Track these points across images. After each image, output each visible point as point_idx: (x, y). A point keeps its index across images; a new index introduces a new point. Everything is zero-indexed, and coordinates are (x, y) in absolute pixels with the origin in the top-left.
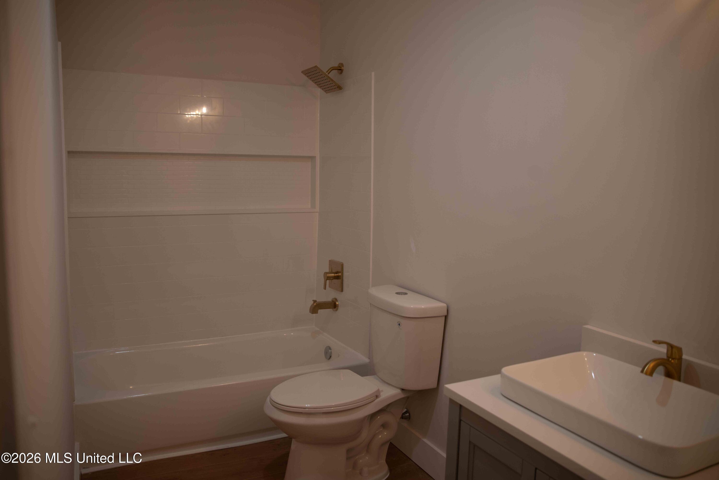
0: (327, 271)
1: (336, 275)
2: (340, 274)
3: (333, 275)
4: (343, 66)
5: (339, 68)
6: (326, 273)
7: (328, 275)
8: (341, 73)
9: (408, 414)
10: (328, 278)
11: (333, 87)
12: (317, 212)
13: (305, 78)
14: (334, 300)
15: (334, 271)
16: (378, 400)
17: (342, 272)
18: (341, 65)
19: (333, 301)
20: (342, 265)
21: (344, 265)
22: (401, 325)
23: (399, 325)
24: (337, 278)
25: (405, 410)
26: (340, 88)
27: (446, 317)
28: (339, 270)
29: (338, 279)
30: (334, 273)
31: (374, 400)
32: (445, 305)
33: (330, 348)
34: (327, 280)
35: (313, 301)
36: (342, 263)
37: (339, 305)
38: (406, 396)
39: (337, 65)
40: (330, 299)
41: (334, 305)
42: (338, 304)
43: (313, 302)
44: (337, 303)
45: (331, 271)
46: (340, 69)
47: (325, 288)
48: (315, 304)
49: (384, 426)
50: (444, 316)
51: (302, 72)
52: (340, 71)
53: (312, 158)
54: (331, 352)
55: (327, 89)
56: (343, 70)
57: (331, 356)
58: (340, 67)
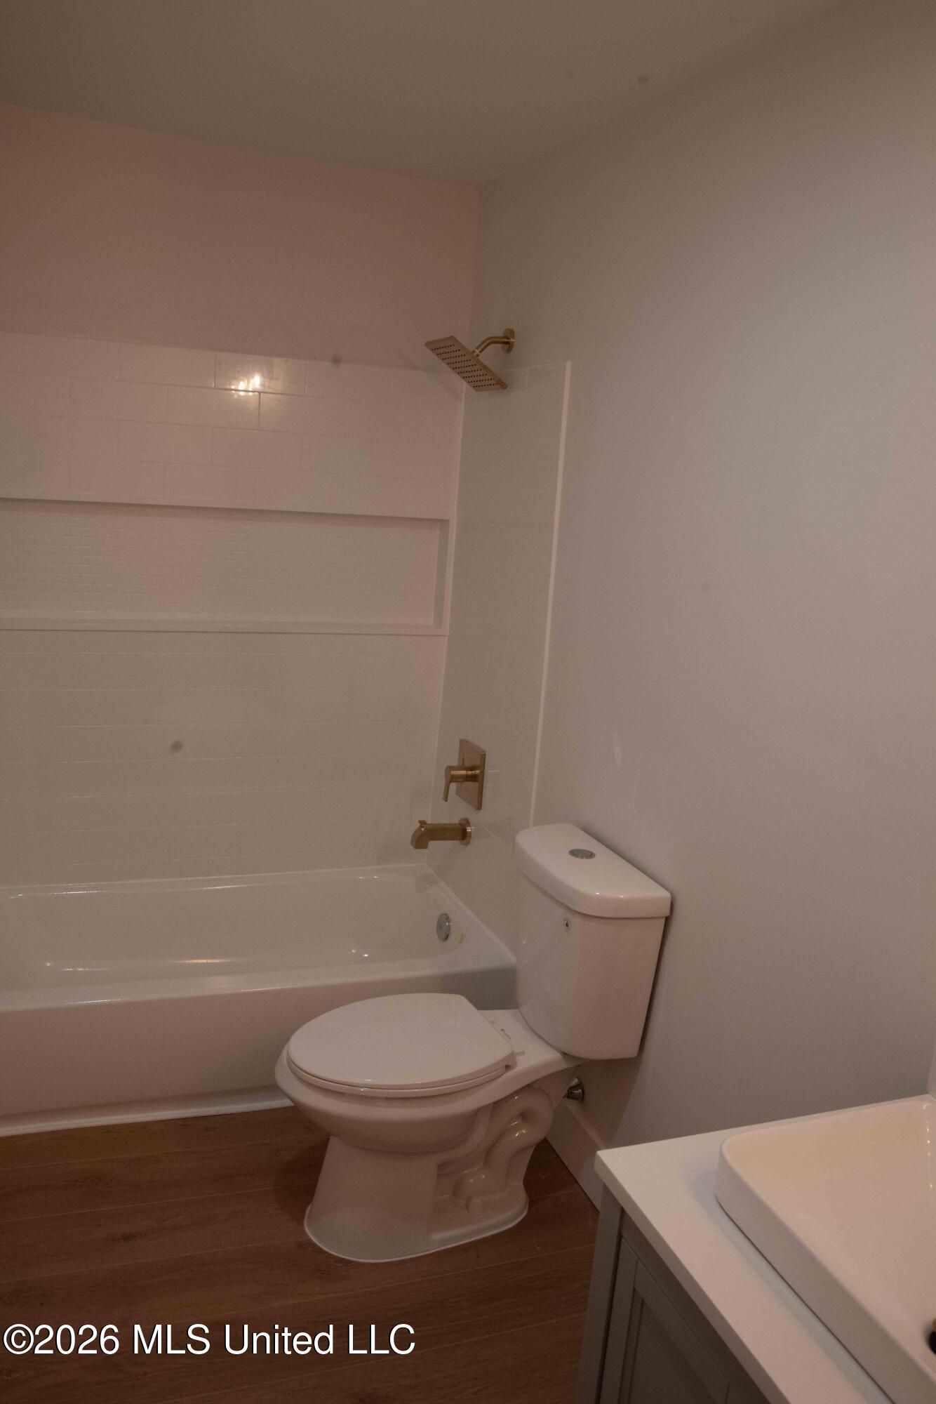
0: (455, 763)
1: (470, 773)
2: (478, 772)
3: (464, 772)
4: (513, 336)
5: (506, 340)
6: (451, 768)
7: (453, 772)
8: (509, 350)
9: (580, 1091)
10: (453, 779)
11: (487, 382)
12: (445, 636)
13: (431, 357)
14: (464, 822)
15: (467, 764)
16: (510, 1074)
17: (482, 766)
18: (510, 334)
19: (460, 824)
20: (483, 757)
21: (487, 756)
22: (570, 926)
23: (567, 925)
24: (473, 778)
25: (575, 1081)
26: (501, 384)
27: (667, 920)
28: (477, 763)
29: (474, 781)
30: (467, 769)
31: (502, 1075)
32: (666, 894)
33: (448, 919)
34: (451, 782)
35: (420, 822)
36: (484, 751)
37: (472, 835)
38: (571, 1066)
39: (501, 334)
40: (455, 820)
41: (461, 833)
42: (470, 833)
43: (419, 825)
44: (469, 830)
45: (461, 765)
46: (507, 342)
47: (446, 799)
48: (423, 829)
49: (524, 1116)
50: (663, 917)
51: (427, 344)
52: (508, 345)
53: (443, 523)
54: (449, 927)
55: (478, 384)
56: (513, 345)
57: (448, 936)
58: (507, 338)
